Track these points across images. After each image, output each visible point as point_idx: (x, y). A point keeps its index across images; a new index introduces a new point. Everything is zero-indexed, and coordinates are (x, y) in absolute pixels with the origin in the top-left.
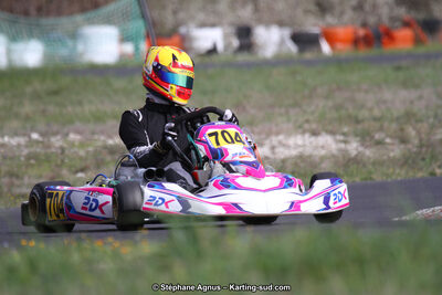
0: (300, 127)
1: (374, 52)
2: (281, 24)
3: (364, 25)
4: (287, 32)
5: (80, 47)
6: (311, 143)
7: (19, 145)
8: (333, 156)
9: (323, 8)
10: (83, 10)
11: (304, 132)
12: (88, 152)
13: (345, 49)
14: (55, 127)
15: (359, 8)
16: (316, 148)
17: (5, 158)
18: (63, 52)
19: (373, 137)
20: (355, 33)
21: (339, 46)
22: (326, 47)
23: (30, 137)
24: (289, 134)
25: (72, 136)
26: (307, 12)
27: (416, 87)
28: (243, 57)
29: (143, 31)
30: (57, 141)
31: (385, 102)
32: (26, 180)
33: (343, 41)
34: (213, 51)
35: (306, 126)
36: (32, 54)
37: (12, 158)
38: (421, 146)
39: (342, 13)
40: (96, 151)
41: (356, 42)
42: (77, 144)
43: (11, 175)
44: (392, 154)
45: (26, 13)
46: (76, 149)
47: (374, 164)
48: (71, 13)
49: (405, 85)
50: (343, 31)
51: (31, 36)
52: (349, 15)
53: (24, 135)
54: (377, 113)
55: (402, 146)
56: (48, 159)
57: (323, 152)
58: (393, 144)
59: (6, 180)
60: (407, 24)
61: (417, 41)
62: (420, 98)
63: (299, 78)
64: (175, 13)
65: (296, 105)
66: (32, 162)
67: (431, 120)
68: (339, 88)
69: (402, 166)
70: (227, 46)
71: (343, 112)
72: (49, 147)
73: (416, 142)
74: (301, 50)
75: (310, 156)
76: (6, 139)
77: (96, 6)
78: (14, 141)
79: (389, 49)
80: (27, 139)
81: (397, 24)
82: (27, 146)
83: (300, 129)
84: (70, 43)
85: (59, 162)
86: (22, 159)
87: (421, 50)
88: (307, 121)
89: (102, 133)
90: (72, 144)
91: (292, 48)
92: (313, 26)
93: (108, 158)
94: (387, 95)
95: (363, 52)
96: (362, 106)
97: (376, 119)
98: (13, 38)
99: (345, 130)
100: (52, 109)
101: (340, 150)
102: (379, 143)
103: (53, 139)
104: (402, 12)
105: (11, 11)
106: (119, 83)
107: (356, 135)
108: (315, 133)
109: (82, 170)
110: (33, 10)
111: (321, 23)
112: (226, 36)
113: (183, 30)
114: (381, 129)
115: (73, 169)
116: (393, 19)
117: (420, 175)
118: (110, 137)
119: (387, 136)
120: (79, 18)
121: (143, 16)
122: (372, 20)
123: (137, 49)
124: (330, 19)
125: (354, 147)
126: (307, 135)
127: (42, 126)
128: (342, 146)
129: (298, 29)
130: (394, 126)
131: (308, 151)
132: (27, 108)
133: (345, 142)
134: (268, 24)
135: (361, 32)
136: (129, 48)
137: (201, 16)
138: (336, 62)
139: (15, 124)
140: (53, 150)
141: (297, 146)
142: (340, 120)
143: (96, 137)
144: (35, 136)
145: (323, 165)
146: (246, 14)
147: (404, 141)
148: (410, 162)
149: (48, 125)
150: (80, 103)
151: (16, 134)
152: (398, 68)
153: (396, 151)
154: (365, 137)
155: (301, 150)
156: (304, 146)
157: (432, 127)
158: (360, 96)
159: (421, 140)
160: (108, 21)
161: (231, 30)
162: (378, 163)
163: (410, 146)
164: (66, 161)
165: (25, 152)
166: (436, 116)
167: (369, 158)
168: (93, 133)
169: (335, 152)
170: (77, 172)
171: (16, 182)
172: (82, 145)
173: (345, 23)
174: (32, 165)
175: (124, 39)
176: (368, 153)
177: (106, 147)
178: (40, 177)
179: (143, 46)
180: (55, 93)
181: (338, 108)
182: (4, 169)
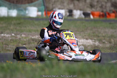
0: (83, 37)
1: (104, 19)
2: (80, 10)
3: (102, 11)
4: (82, 12)
5: (27, 12)
6: (86, 42)
7: (9, 37)
8: (91, 45)
9: (92, 6)
10: (29, 3)
11: (84, 39)
12: (27, 40)
13: (97, 18)
14: (18, 33)
15: (101, 7)
16: (87, 43)
17: (4, 40)
18: (22, 13)
19: (102, 41)
20: (100, 14)
21: (95, 17)
22: (92, 17)
23: (12, 35)
24: (80, 39)
25: (23, 35)
26: (87, 7)
27: (115, 29)
28: (69, 18)
29: (44, 9)
30: (19, 36)
31: (106, 32)
32: (10, 46)
33: (96, 15)
35: (85, 37)
36: (14, 13)
37: (6, 40)
38: (115, 44)
39: (97, 8)
40: (29, 40)
41: (100, 16)
42: (24, 37)
43: (6, 44)
44: (107, 46)
45: (13, 2)
46: (24, 39)
47: (102, 48)
48: (25, 4)
49: (112, 28)
50: (96, 13)
51: (14, 9)
52: (99, 9)
53: (10, 34)
54: (104, 35)
55: (110, 44)
56: (16, 41)
57: (89, 44)
58: (107, 43)
59: (4, 46)
60: (114, 12)
61: (116, 17)
62: (116, 32)
63: (84, 24)
64: (52, 5)
65: (83, 31)
66: (12, 41)
68: (94, 28)
70: (66, 15)
71: (95, 34)
72: (16, 38)
73: (114, 43)
74: (85, 17)
75: (85, 45)
76: (5, 35)
77: (32, 2)
78: (7, 36)
79: (109, 18)
80: (11, 35)
81: (111, 12)
82: (11, 37)
83: (83, 38)
84: (24, 11)
85: (19, 42)
86: (9, 40)
88: (85, 36)
89: (31, 35)
90: (23, 37)
91: (83, 16)
92: (89, 11)
93: (32, 42)
94: (107, 30)
95: (102, 19)
96: (100, 33)
97: (103, 36)
98: (9, 9)
99: (95, 39)
100: (18, 28)
101: (93, 44)
102: (104, 43)
103: (18, 36)
104: (113, 9)
105: (9, 1)
106: (36, 22)
107: (98, 40)
108: (87, 39)
109: (25, 44)
110: (15, 2)
111: (91, 10)
112: (65, 12)
113: (54, 9)
114: (105, 39)
116: (110, 10)
117: (114, 52)
118: (33, 36)
119: (106, 41)
120: (27, 5)
121: (44, 5)
122: (105, 10)
123: (42, 14)
124: (93, 9)
125: (97, 43)
126: (85, 39)
127: (15, 32)
128: (94, 43)
129: (85, 11)
130: (108, 39)
131: (85, 44)
132: (12, 27)
133: (95, 42)
134: (77, 10)
135: (101, 13)
136: (40, 13)
137: (59, 6)
138: (94, 21)
139: (8, 31)
140: (18, 39)
141: (82, 42)
142: (94, 36)
143: (29, 36)
144: (13, 35)
145: (88, 48)
146: (71, 6)
147: (110, 43)
148: (111, 48)
150: (26, 27)
151: (8, 34)
152: (110, 24)
153: (108, 45)
154: (100, 41)
155: (83, 43)
156: (84, 42)
158: (100, 30)
159: (115, 43)
160: (35, 6)
161: (67, 10)
162: (103, 48)
163: (112, 44)
164: (21, 42)
165: (10, 38)
167: (101, 46)
168: (29, 35)
169: (92, 44)
170: (23, 45)
171: (7, 46)
172: (25, 38)
173: (97, 11)
174: (12, 42)
175: (38, 11)
176: (100, 45)
177: (31, 39)
178: (14, 45)
179: (44, 13)
180: (19, 24)
181: (93, 33)
182: (4, 43)
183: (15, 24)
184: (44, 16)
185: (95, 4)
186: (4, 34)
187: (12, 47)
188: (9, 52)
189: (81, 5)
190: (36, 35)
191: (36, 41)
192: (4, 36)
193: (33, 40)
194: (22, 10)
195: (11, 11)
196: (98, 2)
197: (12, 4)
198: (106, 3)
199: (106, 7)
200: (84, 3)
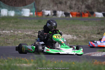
0: (65, 33)
2: (62, 11)
3: (79, 12)
4: (63, 12)
5: (22, 13)
7: (9, 33)
8: (71, 39)
9: (71, 8)
10: (23, 6)
11: (65, 34)
12: (22, 35)
13: (75, 17)
14: (16, 30)
15: (78, 8)
16: (68, 37)
17: (6, 35)
20: (77, 13)
21: (73, 16)
22: (71, 16)
25: (19, 32)
26: (67, 8)
27: (88, 26)
28: (54, 17)
29: (35, 10)
30: (16, 33)
31: (82, 28)
32: (9, 40)
33: (74, 15)
34: (48, 15)
35: (66, 33)
36: (12, 14)
37: (7, 36)
38: (88, 38)
39: (74, 9)
40: (24, 35)
41: (77, 15)
44: (82, 39)
45: (12, 5)
46: (20, 34)
47: (79, 41)
48: (21, 6)
49: (86, 25)
50: (74, 13)
51: (12, 10)
52: (76, 10)
53: (10, 31)
54: (80, 31)
55: (85, 38)
56: (14, 36)
57: (69, 38)
58: (83, 37)
59: (5, 40)
60: (87, 12)
61: (89, 16)
62: (89, 28)
63: (65, 22)
64: (41, 7)
65: (64, 28)
66: (11, 36)
67: (91, 33)
68: (73, 25)
69: (84, 42)
70: (51, 14)
72: (15, 34)
73: (87, 37)
74: (66, 16)
77: (26, 5)
78: (8, 32)
79: (83, 17)
81: (85, 12)
84: (20, 12)
85: (16, 37)
86: (9, 36)
87: (90, 18)
88: (66, 32)
89: (25, 31)
90: (19, 33)
91: (64, 15)
92: (69, 11)
93: (26, 37)
94: (82, 27)
95: (78, 18)
96: (77, 29)
98: (9, 10)
99: (74, 34)
100: (15, 25)
101: (72, 38)
102: (80, 37)
103: (15, 32)
104: (86, 10)
105: (9, 5)
106: (29, 21)
107: (76, 35)
108: (67, 34)
109: (21, 39)
112: (51, 12)
113: (43, 11)
114: (81, 34)
115: (19, 38)
116: (85, 11)
118: (27, 32)
119: (82, 36)
120: (22, 7)
121: (35, 7)
122: (80, 11)
123: (33, 14)
124: (72, 10)
125: (75, 38)
126: (66, 35)
127: (13, 29)
128: (73, 37)
129: (66, 12)
130: (83, 34)
132: (11, 25)
133: (73, 36)
134: (60, 11)
135: (78, 13)
136: (32, 13)
137: (47, 8)
138: (73, 19)
139: (8, 28)
142: (73, 32)
143: (24, 32)
144: (12, 31)
145: (69, 41)
146: (55, 8)
147: (85, 37)
148: (86, 41)
149: (15, 29)
150: (21, 25)
151: (8, 31)
152: (85, 22)
153: (83, 39)
156: (65, 37)
157: (91, 34)
158: (77, 27)
159: (88, 37)
160: (28, 8)
161: (52, 11)
163: (86, 38)
164: (18, 37)
165: (10, 34)
166: (92, 32)
168: (23, 31)
169: (71, 38)
170: (20, 39)
171: (8, 40)
172: (21, 34)
173: (75, 11)
175: (31, 12)
176: (78, 39)
177: (26, 34)
178: (12, 40)
179: (35, 13)
180: (17, 22)
181: (72, 29)
182: (5, 38)
183: (13, 23)
184: (35, 16)
185: (74, 6)
186: (5, 31)
187: (11, 41)
188: (9, 45)
189: (63, 7)
190: (29, 31)
191: (29, 36)
192: (5, 33)
193: (27, 35)
194: (18, 11)
195: (10, 12)
196: (75, 4)
197: (11, 7)
198: (81, 5)
199: (81, 8)
200: (65, 5)
